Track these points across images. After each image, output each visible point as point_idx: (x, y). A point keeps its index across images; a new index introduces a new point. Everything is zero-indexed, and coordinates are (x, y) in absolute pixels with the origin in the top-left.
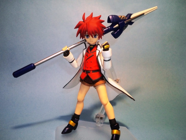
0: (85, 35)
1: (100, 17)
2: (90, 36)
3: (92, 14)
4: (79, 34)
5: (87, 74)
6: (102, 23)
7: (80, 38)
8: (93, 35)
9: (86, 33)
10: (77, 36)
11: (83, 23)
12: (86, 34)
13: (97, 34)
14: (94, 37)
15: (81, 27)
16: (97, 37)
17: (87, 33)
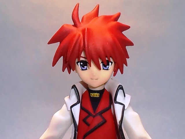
0: (77, 60)
2: (92, 64)
4: (61, 59)
7: (63, 70)
8: (100, 61)
9: (79, 56)
10: (54, 64)
11: (74, 28)
12: (79, 59)
13: (111, 60)
14: (102, 68)
15: (66, 40)
16: (111, 67)
17: (83, 55)
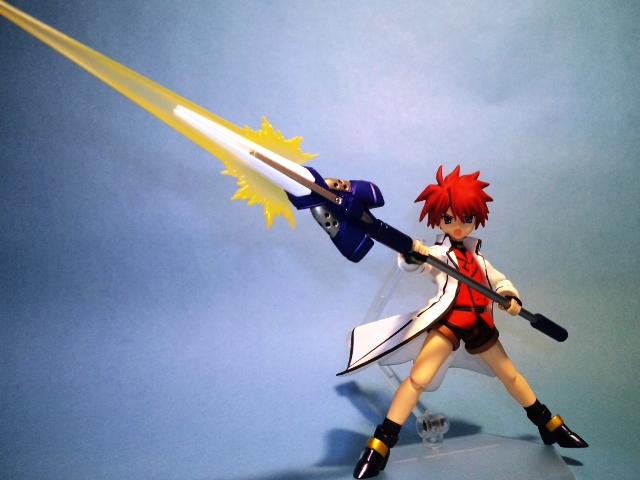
1: (477, 174)
3: (458, 169)
4: (427, 215)
5: (478, 316)
6: (484, 190)
10: (420, 220)
11: (440, 188)
15: (432, 198)
